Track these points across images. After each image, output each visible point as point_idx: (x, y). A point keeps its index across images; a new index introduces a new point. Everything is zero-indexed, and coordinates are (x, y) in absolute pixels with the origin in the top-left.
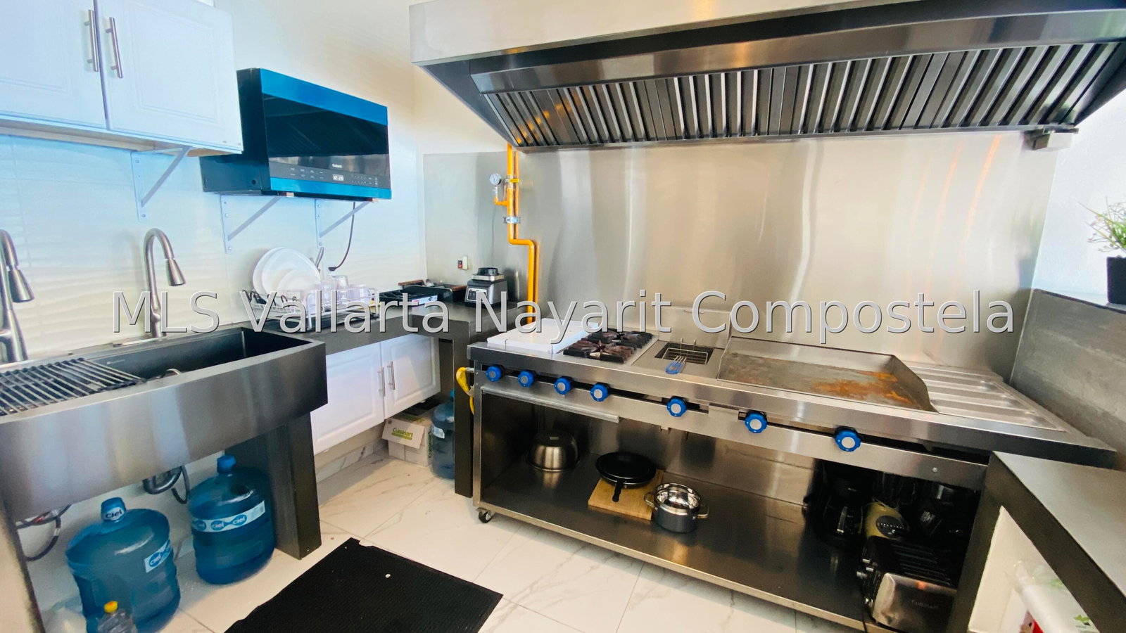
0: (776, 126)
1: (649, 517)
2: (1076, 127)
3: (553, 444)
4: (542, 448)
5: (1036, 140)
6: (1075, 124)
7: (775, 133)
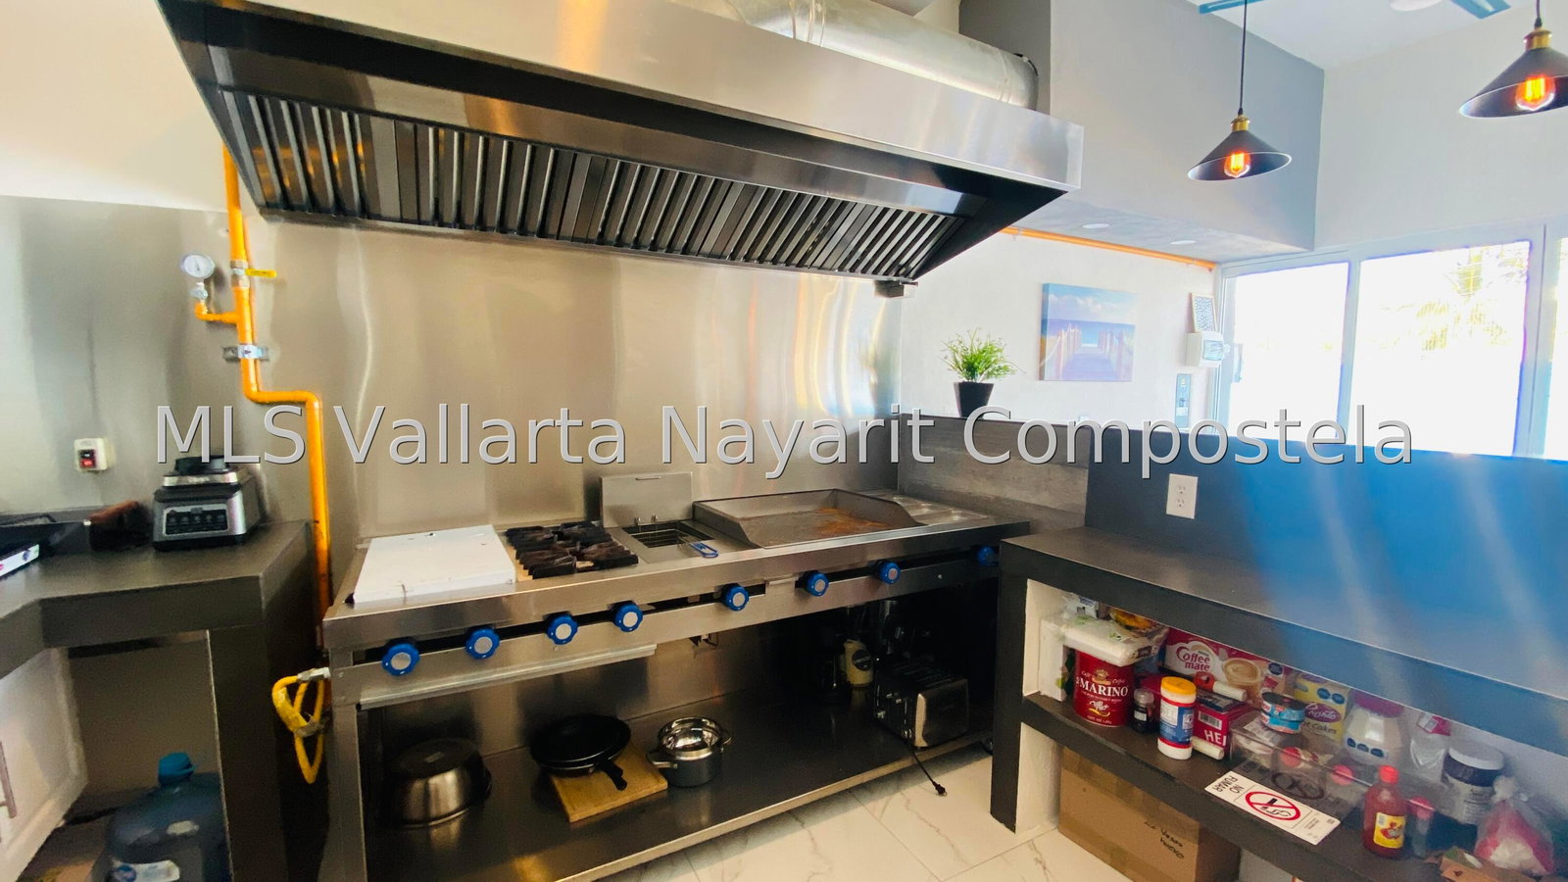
0: (707, 248)
1: (664, 784)
2: (915, 281)
3: (440, 769)
4: (418, 785)
5: (890, 289)
6: (914, 278)
7: (704, 255)
